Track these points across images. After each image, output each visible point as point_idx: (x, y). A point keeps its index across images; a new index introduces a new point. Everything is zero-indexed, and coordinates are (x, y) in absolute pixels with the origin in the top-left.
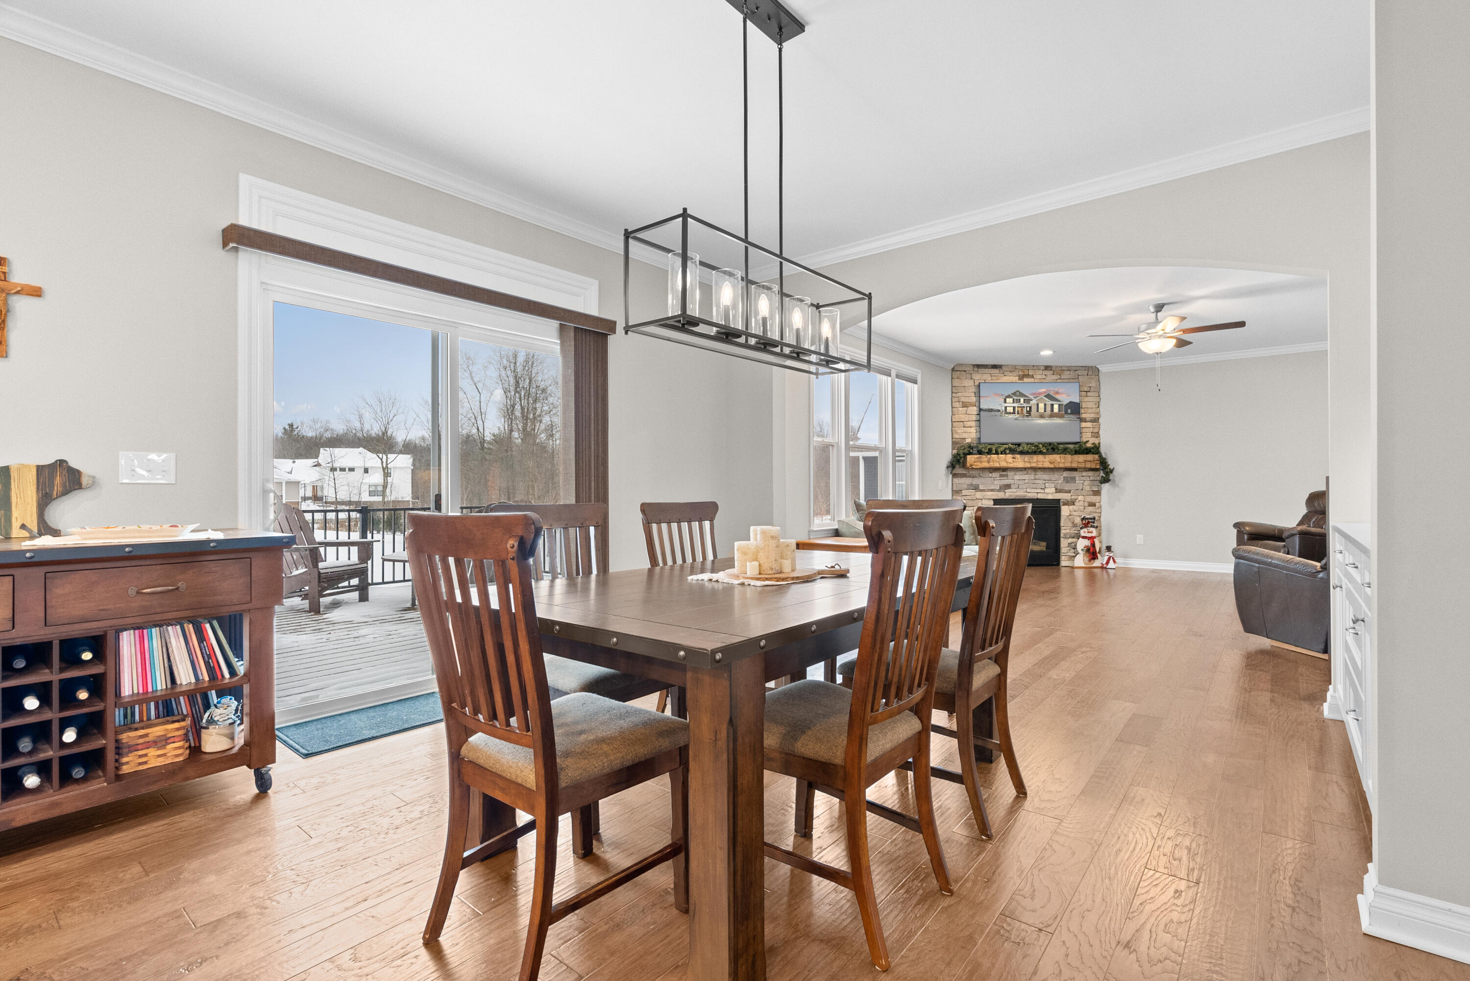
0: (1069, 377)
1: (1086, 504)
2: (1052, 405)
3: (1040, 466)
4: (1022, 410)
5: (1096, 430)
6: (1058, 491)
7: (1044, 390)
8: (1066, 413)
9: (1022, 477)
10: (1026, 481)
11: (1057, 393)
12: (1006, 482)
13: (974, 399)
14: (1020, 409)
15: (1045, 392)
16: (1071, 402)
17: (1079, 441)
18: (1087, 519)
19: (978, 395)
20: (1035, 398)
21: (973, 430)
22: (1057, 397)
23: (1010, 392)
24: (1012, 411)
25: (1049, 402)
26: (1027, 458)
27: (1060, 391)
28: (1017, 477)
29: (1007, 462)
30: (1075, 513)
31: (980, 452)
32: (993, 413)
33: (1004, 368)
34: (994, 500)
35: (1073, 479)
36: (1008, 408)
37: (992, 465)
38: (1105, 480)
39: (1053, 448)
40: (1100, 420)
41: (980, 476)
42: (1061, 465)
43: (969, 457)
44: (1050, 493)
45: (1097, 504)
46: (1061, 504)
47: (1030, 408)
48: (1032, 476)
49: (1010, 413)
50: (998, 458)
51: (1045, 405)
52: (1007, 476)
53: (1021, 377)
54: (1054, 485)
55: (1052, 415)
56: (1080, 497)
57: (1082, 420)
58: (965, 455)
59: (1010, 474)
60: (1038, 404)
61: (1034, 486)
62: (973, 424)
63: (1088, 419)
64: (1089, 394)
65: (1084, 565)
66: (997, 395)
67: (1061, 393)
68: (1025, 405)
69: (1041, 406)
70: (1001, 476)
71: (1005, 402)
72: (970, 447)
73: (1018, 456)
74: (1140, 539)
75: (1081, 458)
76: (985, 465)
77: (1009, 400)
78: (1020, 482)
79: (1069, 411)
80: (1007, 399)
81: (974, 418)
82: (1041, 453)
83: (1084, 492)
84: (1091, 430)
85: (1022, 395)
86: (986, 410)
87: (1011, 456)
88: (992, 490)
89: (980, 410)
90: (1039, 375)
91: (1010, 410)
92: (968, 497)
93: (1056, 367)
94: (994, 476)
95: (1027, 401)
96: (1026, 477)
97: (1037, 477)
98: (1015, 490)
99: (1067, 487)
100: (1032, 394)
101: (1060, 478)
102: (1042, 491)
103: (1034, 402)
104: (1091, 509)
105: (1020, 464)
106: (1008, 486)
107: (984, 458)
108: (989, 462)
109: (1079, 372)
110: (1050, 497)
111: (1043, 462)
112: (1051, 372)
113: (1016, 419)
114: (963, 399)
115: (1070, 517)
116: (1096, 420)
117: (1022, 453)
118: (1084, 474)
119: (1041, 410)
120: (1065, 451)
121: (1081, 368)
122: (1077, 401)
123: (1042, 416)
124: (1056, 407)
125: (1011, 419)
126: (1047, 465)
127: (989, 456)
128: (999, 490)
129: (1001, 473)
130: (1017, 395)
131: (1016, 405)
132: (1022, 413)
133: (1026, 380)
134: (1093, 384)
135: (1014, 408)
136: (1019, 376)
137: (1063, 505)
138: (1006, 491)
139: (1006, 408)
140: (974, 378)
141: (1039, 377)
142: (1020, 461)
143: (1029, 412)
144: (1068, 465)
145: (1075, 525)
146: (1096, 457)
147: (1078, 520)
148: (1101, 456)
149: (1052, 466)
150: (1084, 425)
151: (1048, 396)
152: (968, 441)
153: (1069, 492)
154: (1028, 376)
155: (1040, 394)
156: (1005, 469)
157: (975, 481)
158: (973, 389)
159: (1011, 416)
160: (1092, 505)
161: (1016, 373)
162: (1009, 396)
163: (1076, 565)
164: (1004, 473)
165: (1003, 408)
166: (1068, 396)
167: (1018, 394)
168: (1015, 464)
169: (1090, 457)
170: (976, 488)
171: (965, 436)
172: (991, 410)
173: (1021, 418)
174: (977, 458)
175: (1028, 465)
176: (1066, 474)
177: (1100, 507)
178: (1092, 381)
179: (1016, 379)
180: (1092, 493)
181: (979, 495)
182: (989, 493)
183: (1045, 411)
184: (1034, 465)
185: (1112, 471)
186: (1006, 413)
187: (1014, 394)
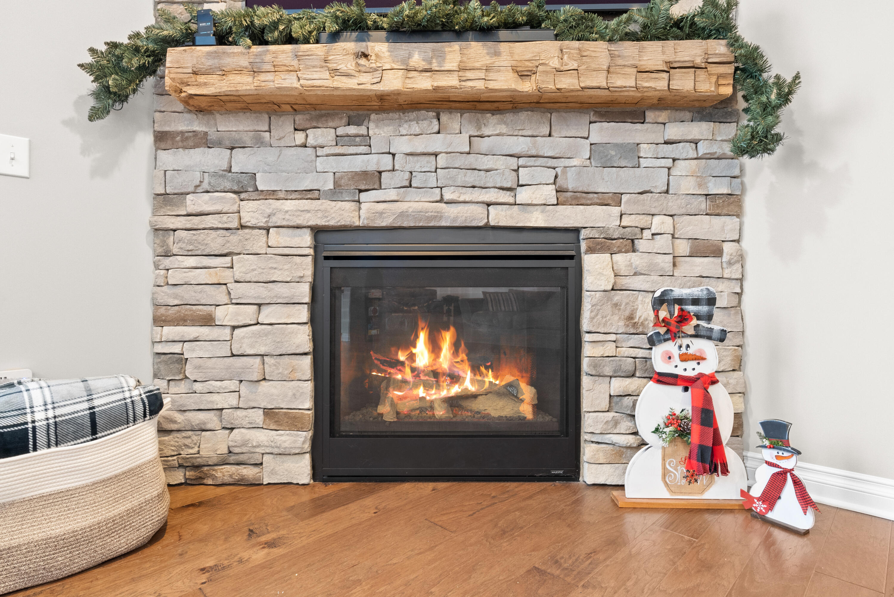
1: (683, 247)
6: (569, 198)
9: (424, 143)
10: (440, 160)
12: (361, 160)
18: (680, 301)
28: (405, 143)
29: (335, 72)
30: (637, 283)
35: (627, 154)
44: (535, 207)
45: (728, 248)
46: (583, 246)
52: (365, 138)
54: (550, 175)
56: (657, 220)
70: (339, 139)
78: (417, 163)
83: (673, 202)
88: (304, 193)
92: (210, 221)
94: (311, 141)
96: (440, 143)
98: (394, 194)
102: (506, 198)
106: (370, 178)
115: (618, 296)
128: (334, 193)
137: (591, 250)
138: (362, 196)
153: (614, 200)
170: (242, 187)
174: (209, 54)
177: (741, 258)
180: (703, 204)
181: (251, 211)
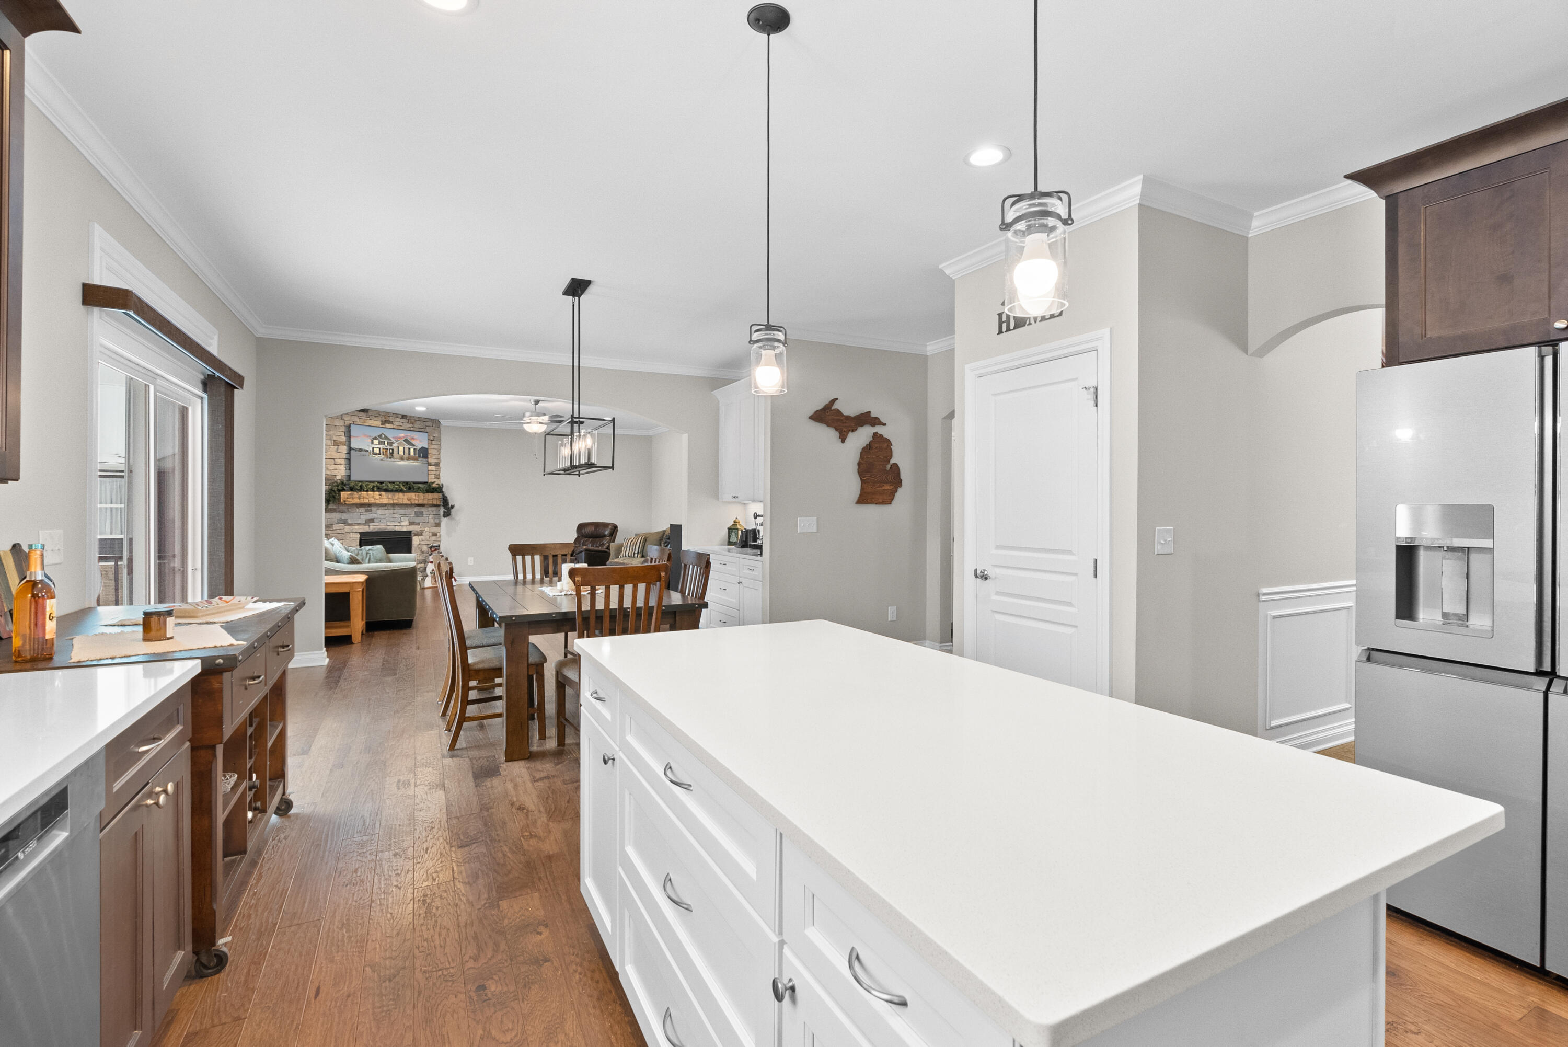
0: (419, 426)
1: (431, 534)
2: (409, 449)
3: (401, 502)
4: (386, 451)
5: (438, 473)
6: (411, 524)
7: (403, 435)
8: (420, 456)
9: (383, 512)
10: (386, 516)
11: (413, 439)
12: (371, 516)
13: (344, 439)
14: (384, 450)
15: (404, 437)
16: (422, 447)
17: (426, 481)
18: (435, 547)
19: (348, 434)
20: (397, 441)
21: (343, 468)
22: (413, 442)
23: (376, 435)
24: (378, 452)
25: (407, 446)
26: (390, 495)
27: (415, 437)
28: (379, 512)
29: (375, 499)
30: (423, 543)
31: (352, 489)
32: (362, 453)
33: (370, 413)
34: (360, 533)
35: (422, 513)
36: (375, 449)
37: (362, 501)
38: (447, 514)
39: (410, 487)
40: (441, 465)
41: (348, 511)
42: (416, 502)
43: (342, 493)
44: (404, 526)
45: (438, 534)
46: (413, 535)
47: (393, 450)
48: (391, 511)
49: (376, 454)
50: (367, 494)
51: (404, 448)
52: (371, 511)
53: (384, 422)
54: (407, 519)
55: (409, 459)
56: (426, 529)
57: (430, 464)
58: (339, 491)
59: (374, 509)
60: (398, 447)
61: (392, 520)
62: (343, 462)
63: (433, 463)
64: (433, 442)
65: (431, 586)
66: (366, 436)
67: (416, 439)
68: (389, 447)
69: (401, 449)
70: (366, 511)
71: (372, 443)
72: (342, 483)
73: (383, 493)
74: (471, 561)
75: (430, 496)
76: (357, 501)
77: (376, 442)
78: (382, 517)
79: (422, 455)
80: (374, 441)
81: (344, 456)
82: (401, 491)
83: (429, 525)
84: (435, 472)
85: (386, 438)
86: (356, 450)
87: (377, 493)
88: (359, 524)
89: (350, 449)
90: (398, 422)
91: (376, 451)
92: (338, 532)
93: (410, 416)
94: (361, 511)
95: (390, 444)
96: (387, 512)
97: (395, 511)
98: (377, 524)
99: (417, 520)
100: (394, 438)
101: (411, 512)
102: (398, 524)
103: (395, 445)
104: (434, 538)
105: (385, 501)
106: (372, 520)
107: (356, 494)
108: (359, 498)
109: (426, 423)
110: (405, 529)
111: (403, 499)
112: (406, 421)
113: (382, 460)
114: (335, 438)
115: (419, 546)
116: (437, 465)
117: (386, 490)
118: (430, 509)
119: (401, 453)
120: (418, 490)
121: (428, 420)
122: (426, 446)
123: (402, 459)
124: (412, 450)
125: (377, 459)
126: (406, 502)
127: (360, 493)
128: (364, 524)
129: (366, 508)
130: (382, 438)
131: (381, 446)
132: (387, 455)
133: (387, 425)
134: (436, 435)
135: (380, 449)
136: (382, 421)
137: (414, 536)
138: (370, 524)
139: (373, 448)
140: (344, 418)
141: (398, 424)
142: (385, 498)
143: (392, 454)
144: (421, 502)
145: (422, 553)
146: (441, 495)
147: (425, 548)
148: (443, 495)
149: (409, 502)
150: (430, 468)
151: (406, 441)
152: (339, 477)
153: (418, 524)
154: (389, 422)
155: (400, 438)
156: (369, 505)
157: (345, 516)
158: (343, 429)
159: (377, 457)
160: (435, 535)
161: (379, 419)
162: (375, 438)
163: (426, 586)
164: (369, 508)
165: (371, 449)
166: (420, 442)
167: (383, 436)
168: (381, 500)
169: (436, 495)
170: (345, 522)
171: (336, 472)
172: (361, 450)
173: (385, 459)
174: (350, 494)
175: (391, 502)
176: (416, 509)
177: (440, 537)
178: (436, 432)
179: (379, 424)
180: (434, 525)
181: (347, 528)
182: (357, 527)
183: (404, 454)
184: (395, 501)
185: (452, 507)
186: (374, 454)
187: (380, 436)
